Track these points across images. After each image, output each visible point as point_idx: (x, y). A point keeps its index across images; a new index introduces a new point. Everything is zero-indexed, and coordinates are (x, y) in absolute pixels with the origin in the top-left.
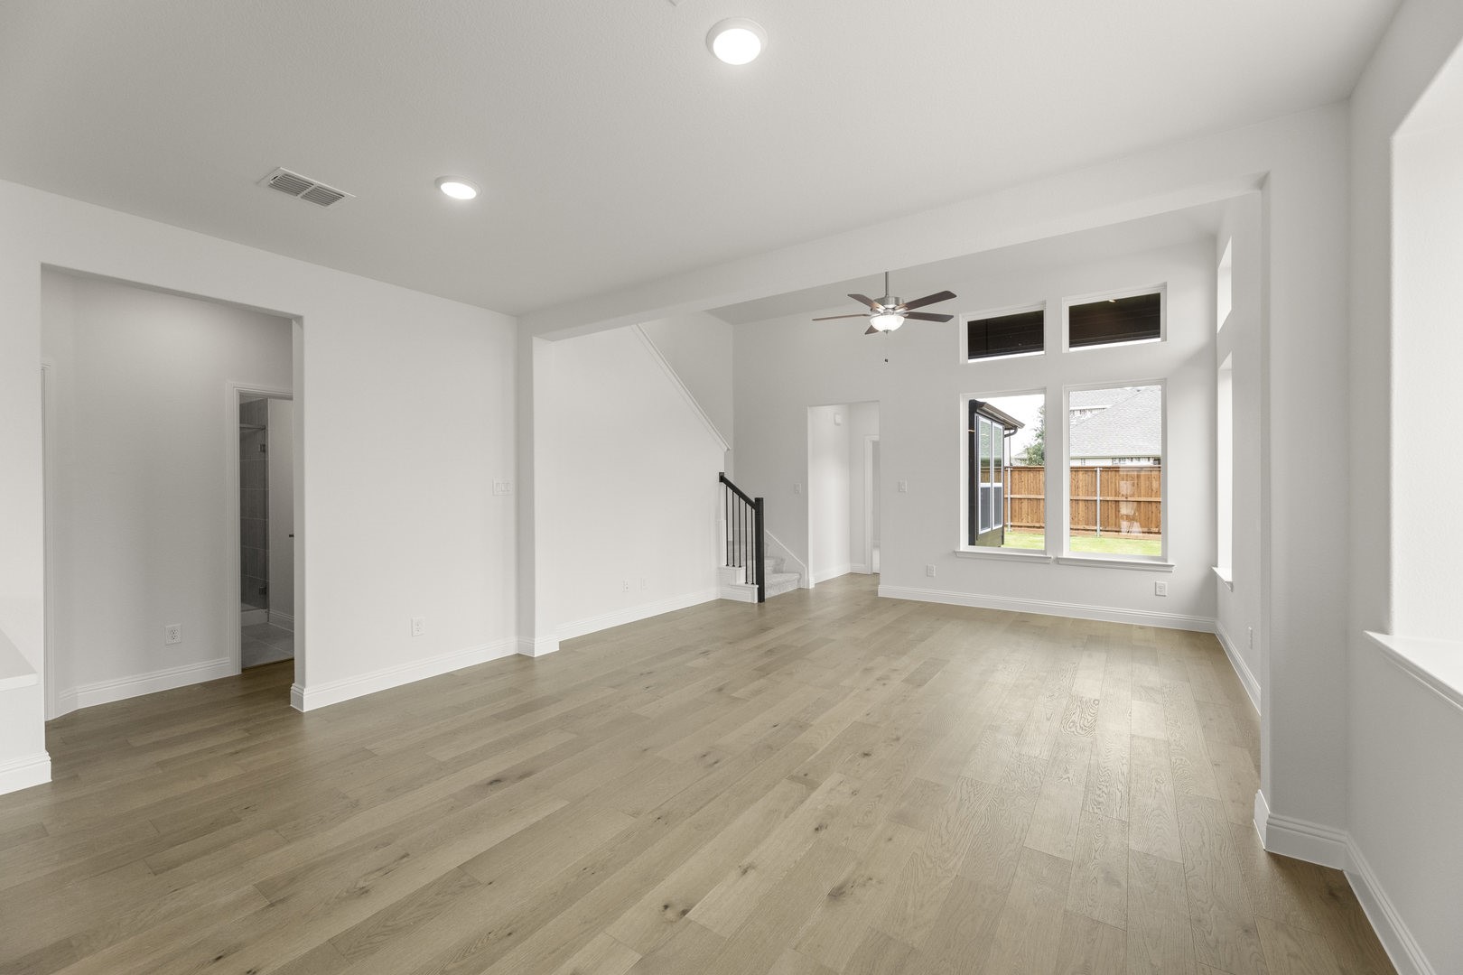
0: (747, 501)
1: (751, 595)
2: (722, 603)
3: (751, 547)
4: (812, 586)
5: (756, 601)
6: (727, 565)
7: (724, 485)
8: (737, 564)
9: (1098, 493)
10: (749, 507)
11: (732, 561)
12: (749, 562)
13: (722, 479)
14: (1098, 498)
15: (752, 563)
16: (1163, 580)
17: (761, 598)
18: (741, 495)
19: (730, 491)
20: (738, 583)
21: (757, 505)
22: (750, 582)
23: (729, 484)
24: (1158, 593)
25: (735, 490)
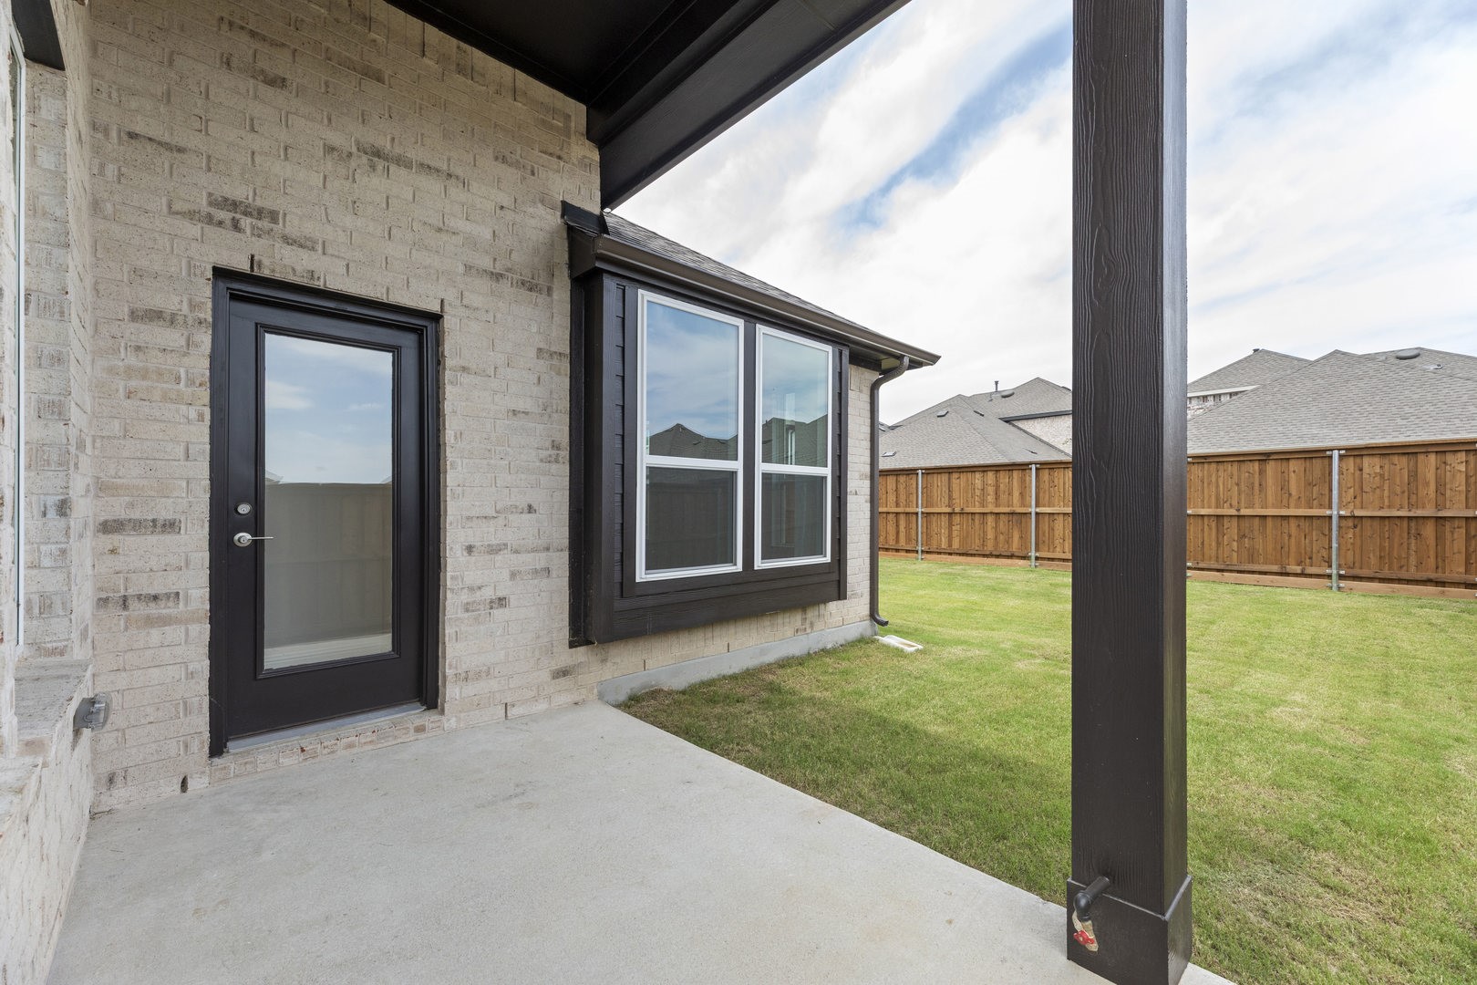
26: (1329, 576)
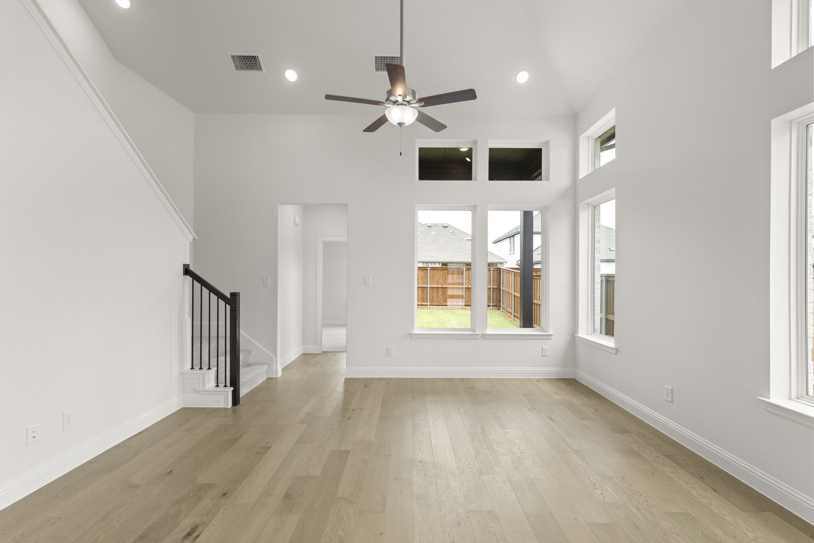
0: (220, 295)
1: (224, 399)
2: (186, 415)
3: (224, 344)
4: (280, 374)
5: (230, 405)
6: (192, 368)
7: (189, 279)
8: (205, 366)
9: (429, 282)
10: (222, 303)
11: (197, 363)
12: (222, 359)
13: (187, 271)
14: (429, 286)
15: (224, 361)
16: (546, 345)
17: (236, 400)
18: (212, 290)
19: (197, 285)
20: (207, 388)
21: (233, 301)
22: (222, 385)
23: (195, 277)
24: (544, 354)
25: (203, 283)
26: (427, 305)
